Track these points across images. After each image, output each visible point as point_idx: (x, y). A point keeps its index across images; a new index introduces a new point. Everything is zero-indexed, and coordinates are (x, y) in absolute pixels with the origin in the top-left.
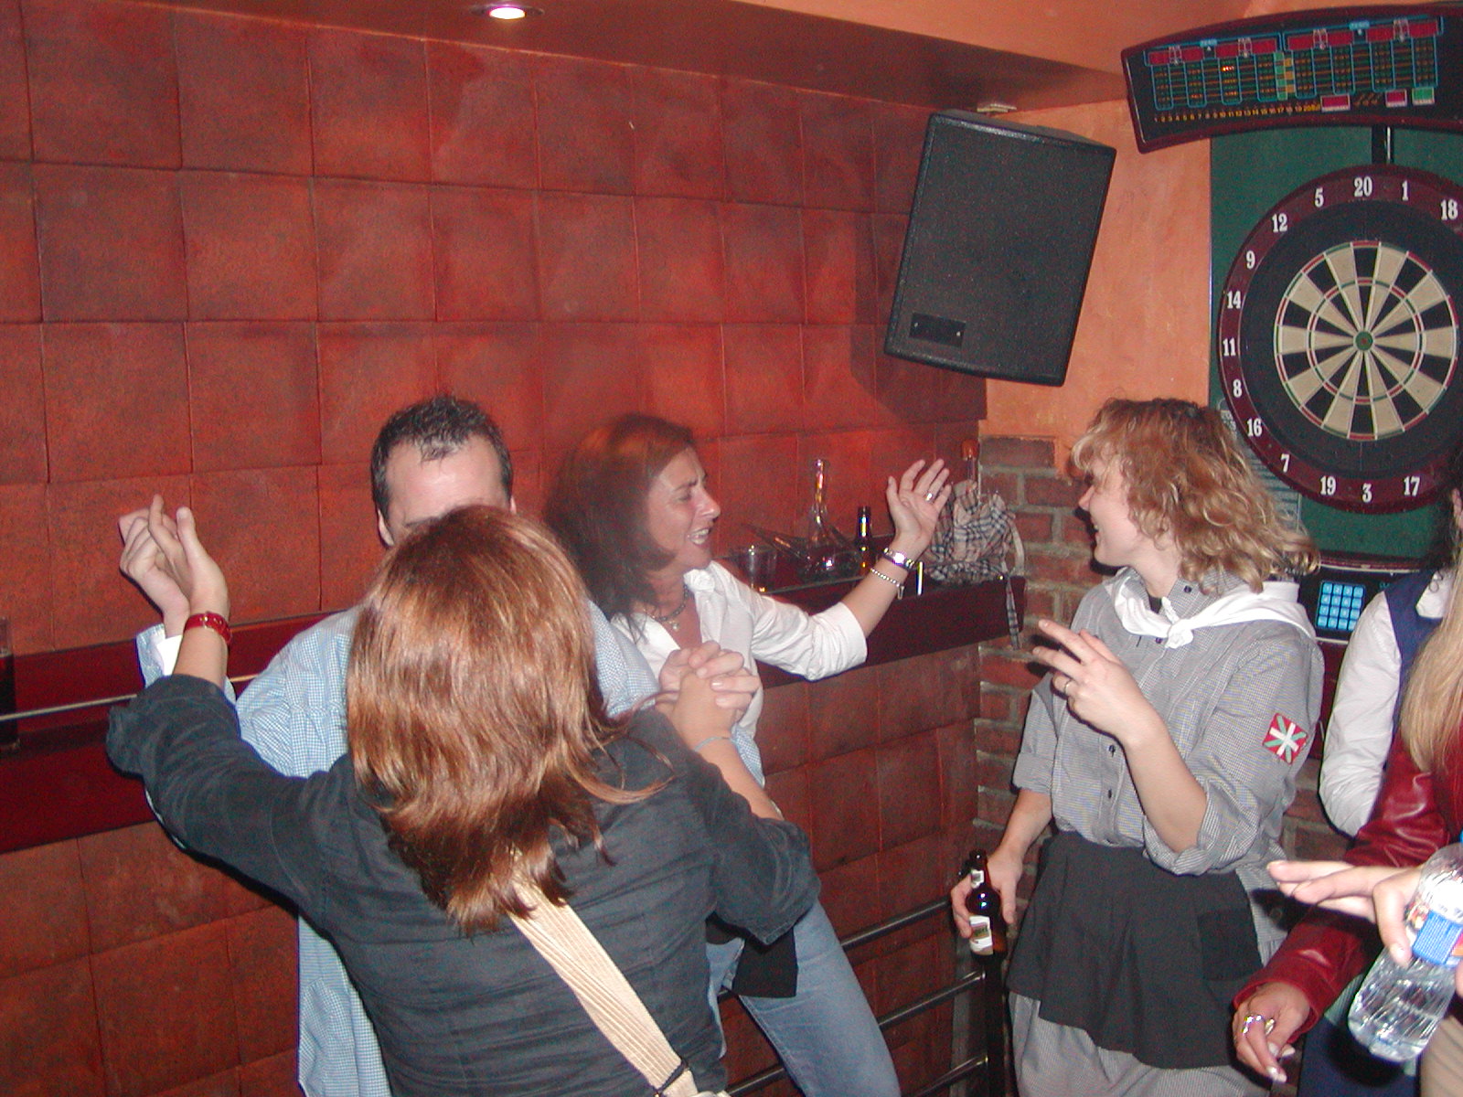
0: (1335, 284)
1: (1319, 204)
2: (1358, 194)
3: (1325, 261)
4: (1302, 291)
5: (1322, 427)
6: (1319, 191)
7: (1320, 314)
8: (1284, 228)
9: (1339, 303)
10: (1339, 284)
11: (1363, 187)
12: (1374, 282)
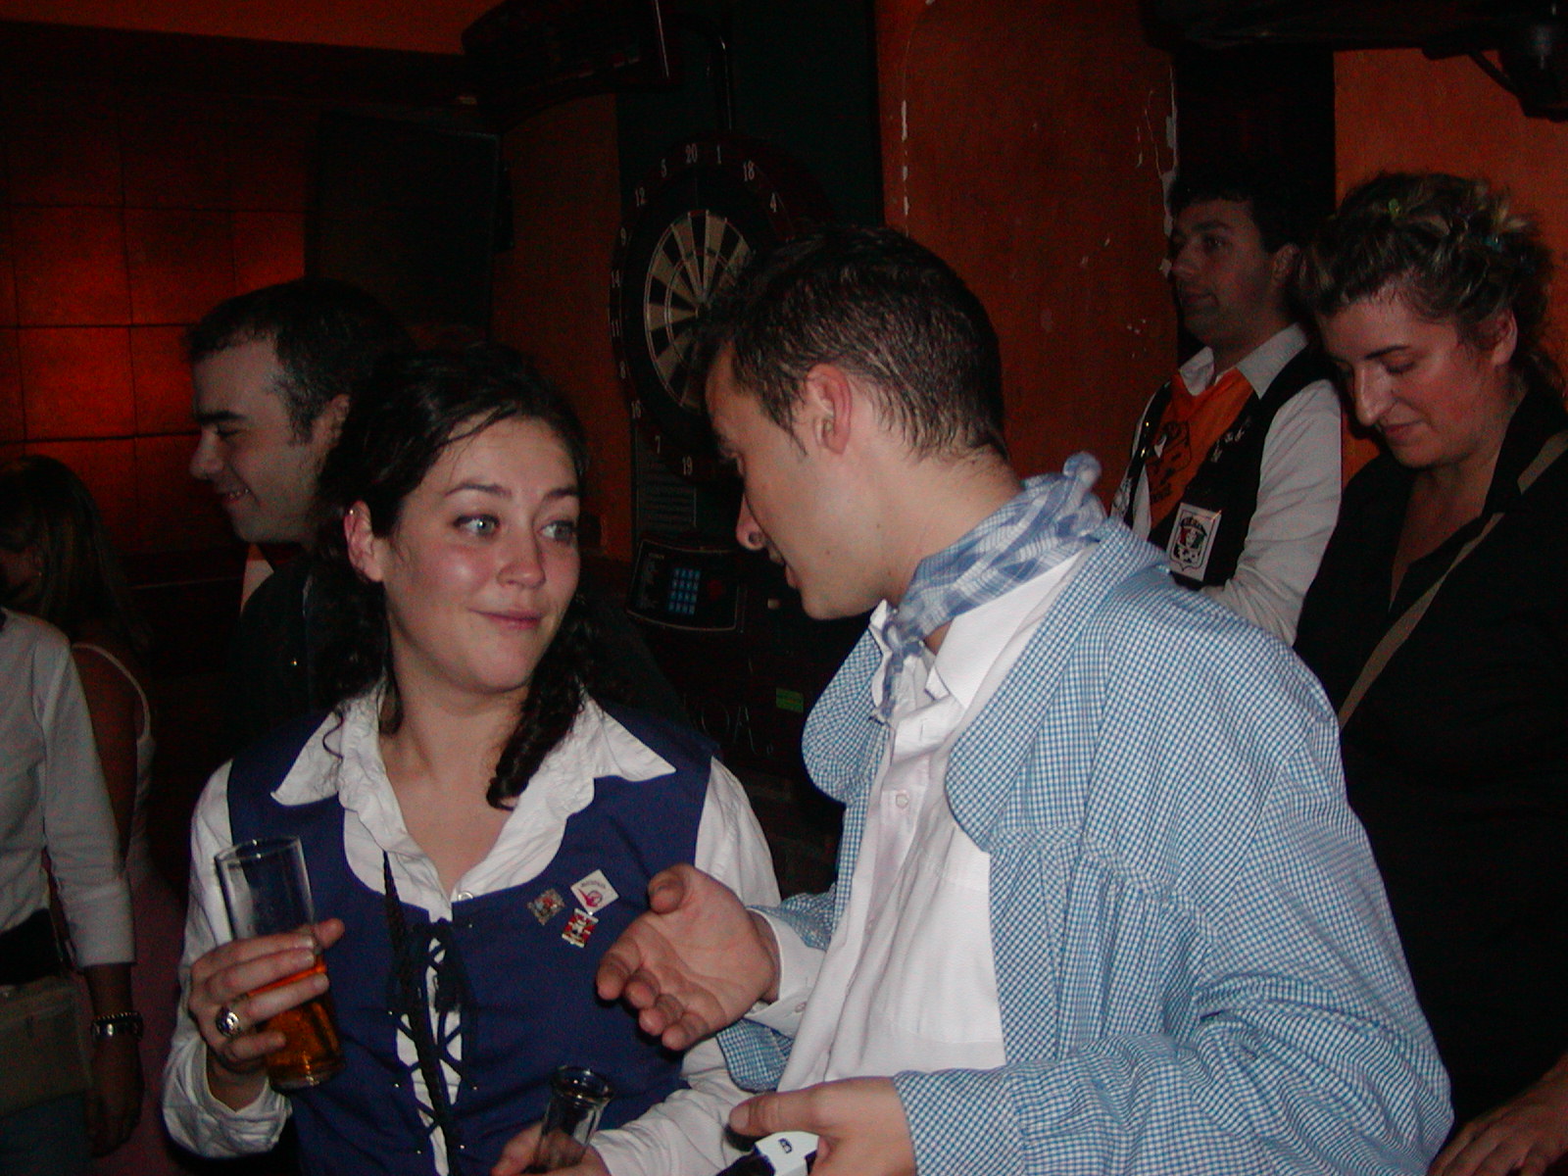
0: (680, 256)
1: (664, 175)
2: (689, 161)
3: (673, 235)
4: (658, 266)
5: (681, 405)
6: (664, 161)
7: (674, 287)
8: (643, 202)
9: (685, 275)
10: (683, 258)
11: (692, 153)
12: (706, 251)
